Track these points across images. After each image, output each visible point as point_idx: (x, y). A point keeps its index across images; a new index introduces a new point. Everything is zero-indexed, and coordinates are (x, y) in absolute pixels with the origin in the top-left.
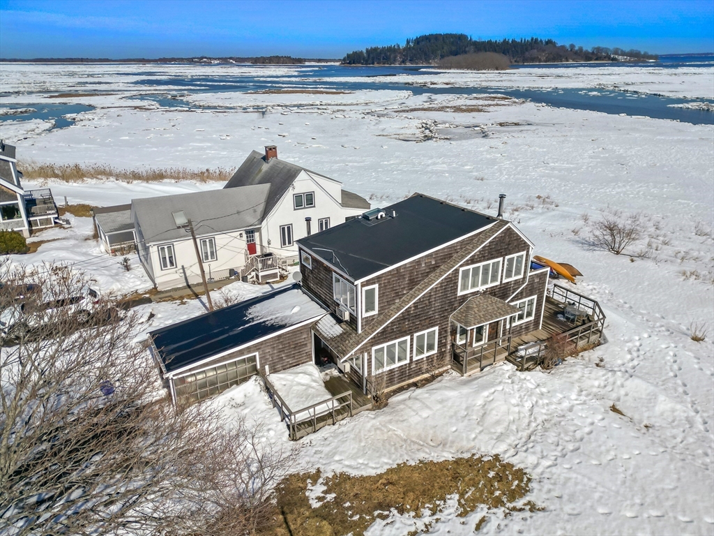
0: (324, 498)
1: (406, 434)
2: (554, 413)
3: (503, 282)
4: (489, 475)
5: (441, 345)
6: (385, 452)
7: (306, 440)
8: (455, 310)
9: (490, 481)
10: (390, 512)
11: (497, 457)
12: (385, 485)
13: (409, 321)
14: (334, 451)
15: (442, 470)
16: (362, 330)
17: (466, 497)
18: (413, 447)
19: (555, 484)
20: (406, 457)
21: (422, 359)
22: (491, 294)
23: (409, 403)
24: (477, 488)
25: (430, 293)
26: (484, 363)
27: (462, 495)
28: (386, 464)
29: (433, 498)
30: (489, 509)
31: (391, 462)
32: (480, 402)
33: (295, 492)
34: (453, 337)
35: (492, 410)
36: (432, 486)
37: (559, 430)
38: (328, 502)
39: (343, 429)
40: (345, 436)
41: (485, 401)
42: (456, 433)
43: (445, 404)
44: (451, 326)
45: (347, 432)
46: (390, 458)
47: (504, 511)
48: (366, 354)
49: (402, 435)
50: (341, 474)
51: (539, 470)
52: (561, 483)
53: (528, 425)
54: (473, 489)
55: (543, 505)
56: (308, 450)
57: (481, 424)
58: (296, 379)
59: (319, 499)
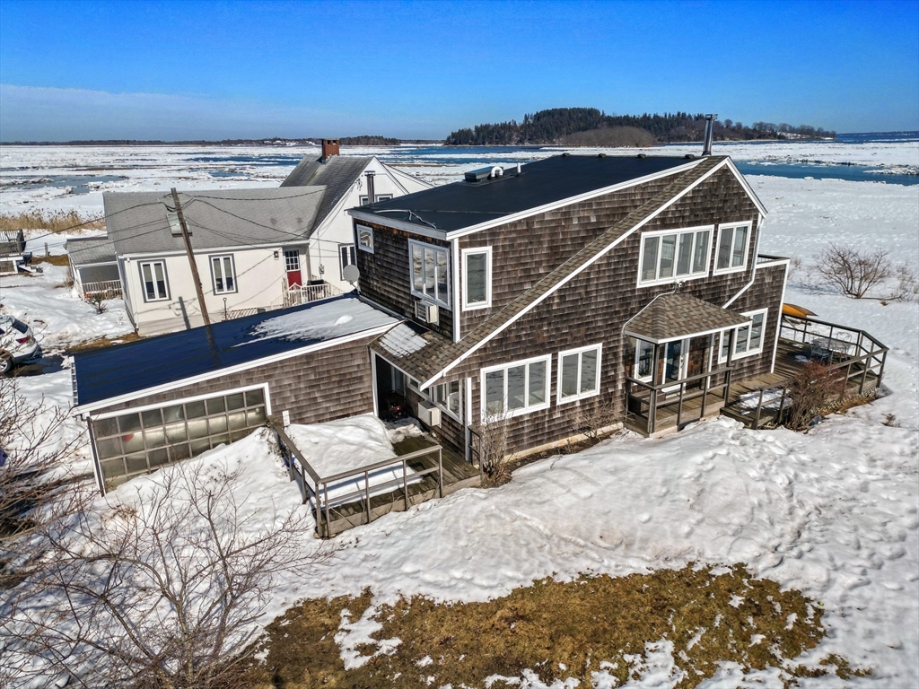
0: (374, 648)
1: (549, 526)
2: (835, 493)
3: (714, 274)
4: (731, 603)
5: (608, 381)
6: (507, 556)
7: (347, 536)
8: (632, 315)
9: (736, 613)
10: (522, 678)
11: (740, 569)
12: (509, 621)
13: (549, 324)
14: (403, 555)
15: (629, 593)
16: (462, 335)
17: (690, 646)
18: (564, 548)
19: (877, 620)
20: (551, 568)
21: (574, 403)
22: (693, 292)
23: (553, 475)
24: (710, 628)
25: (589, 274)
26: (685, 416)
27: (680, 642)
28: (511, 579)
29: (616, 648)
30: (746, 671)
31: (521, 576)
32: (689, 472)
33: (312, 635)
34: (628, 368)
35: (714, 485)
36: (611, 624)
37: (852, 523)
38: (382, 656)
39: (423, 516)
40: (427, 528)
41: (697, 471)
42: (650, 524)
43: (622, 475)
44: (625, 346)
45: (431, 522)
46: (518, 569)
47: (780, 676)
48: (469, 380)
49: (541, 527)
50: (415, 599)
51: (836, 592)
52: (890, 618)
53: (791, 514)
54: (703, 630)
55: (866, 664)
56: (349, 555)
57: (697, 507)
58: (340, 435)
59: (364, 649)
